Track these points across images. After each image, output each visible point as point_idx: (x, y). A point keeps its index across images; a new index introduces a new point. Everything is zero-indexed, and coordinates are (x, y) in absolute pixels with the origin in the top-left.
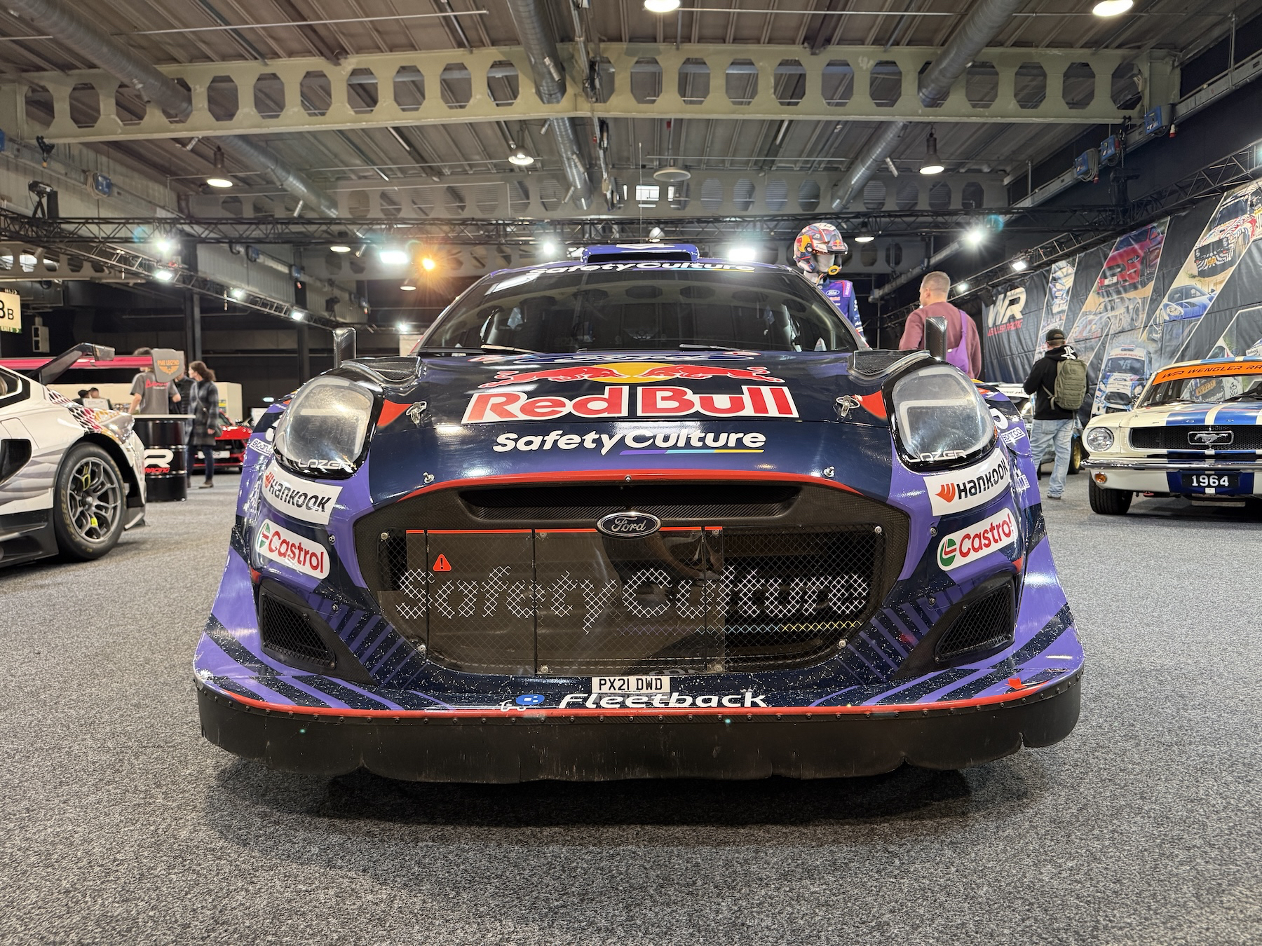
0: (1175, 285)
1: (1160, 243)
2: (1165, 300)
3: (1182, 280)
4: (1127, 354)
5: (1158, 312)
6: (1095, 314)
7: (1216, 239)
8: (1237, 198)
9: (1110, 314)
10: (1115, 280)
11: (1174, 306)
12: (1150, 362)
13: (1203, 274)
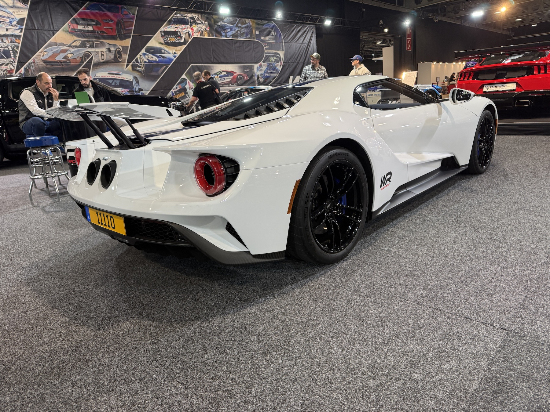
0: (149, 44)
1: (133, 18)
2: (143, 51)
3: (153, 43)
4: (115, 77)
5: (138, 56)
6: (70, 46)
7: (173, 30)
8: (182, 16)
9: (90, 50)
10: (90, 28)
11: (150, 55)
12: (138, 82)
13: (167, 44)
